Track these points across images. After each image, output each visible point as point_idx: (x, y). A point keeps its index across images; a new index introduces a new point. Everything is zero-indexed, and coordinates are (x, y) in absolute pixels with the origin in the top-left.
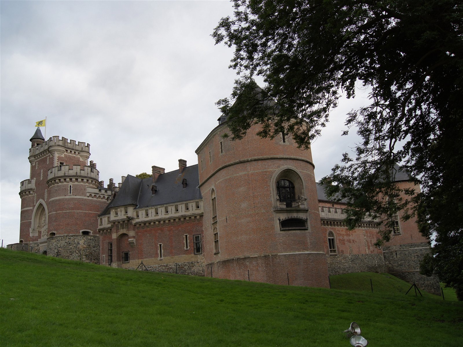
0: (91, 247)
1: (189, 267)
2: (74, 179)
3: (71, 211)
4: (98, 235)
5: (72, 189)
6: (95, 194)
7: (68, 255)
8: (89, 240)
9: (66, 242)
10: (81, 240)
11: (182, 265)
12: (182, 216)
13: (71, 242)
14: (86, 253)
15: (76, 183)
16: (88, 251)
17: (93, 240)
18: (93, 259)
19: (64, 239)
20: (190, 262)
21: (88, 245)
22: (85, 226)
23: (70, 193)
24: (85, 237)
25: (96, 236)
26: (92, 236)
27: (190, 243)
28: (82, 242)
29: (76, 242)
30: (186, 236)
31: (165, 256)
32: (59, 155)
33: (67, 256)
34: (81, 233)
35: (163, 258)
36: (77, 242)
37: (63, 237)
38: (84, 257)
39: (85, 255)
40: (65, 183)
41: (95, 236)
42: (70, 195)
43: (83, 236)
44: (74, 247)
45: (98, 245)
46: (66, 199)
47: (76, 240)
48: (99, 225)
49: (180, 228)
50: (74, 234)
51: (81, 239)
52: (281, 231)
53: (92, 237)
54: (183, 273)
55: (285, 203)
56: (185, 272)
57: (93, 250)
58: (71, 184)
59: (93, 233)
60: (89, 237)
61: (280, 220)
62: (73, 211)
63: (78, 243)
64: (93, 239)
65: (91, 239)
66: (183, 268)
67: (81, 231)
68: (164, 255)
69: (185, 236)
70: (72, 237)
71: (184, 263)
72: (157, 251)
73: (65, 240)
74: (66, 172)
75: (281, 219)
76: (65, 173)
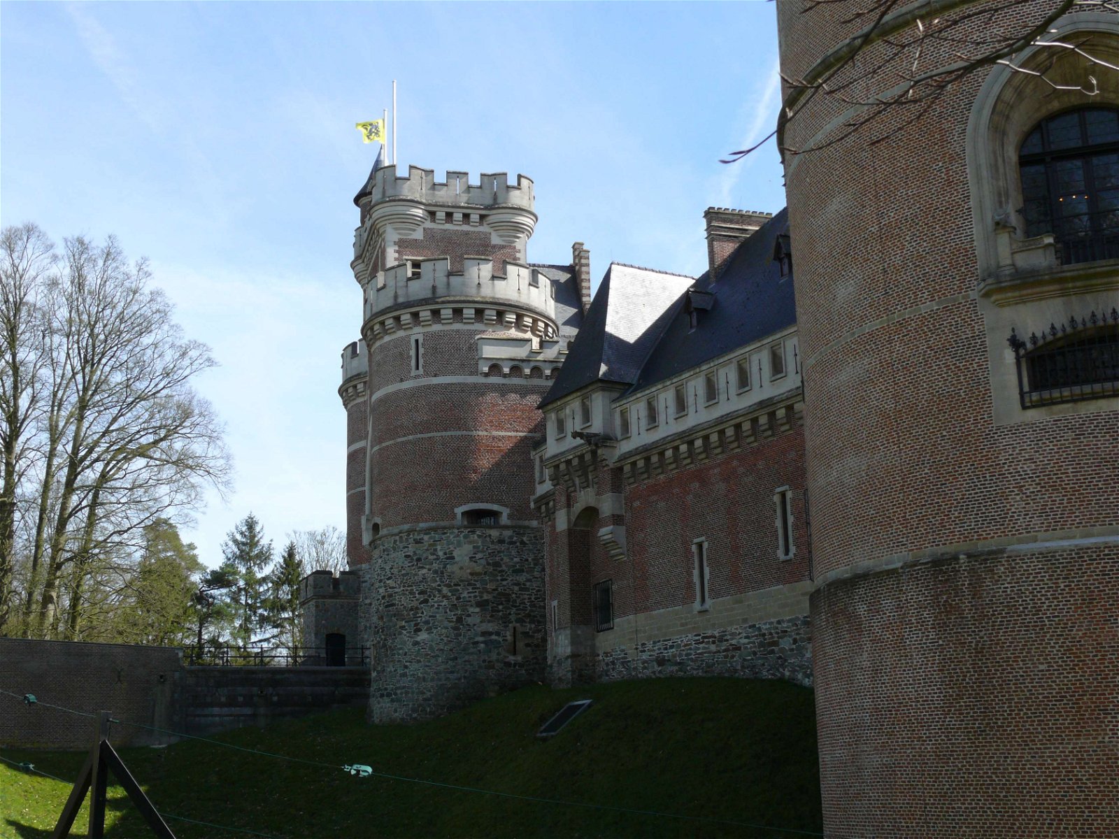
0: (503, 571)
1: (795, 641)
2: (425, 314)
3: (422, 436)
4: (534, 523)
5: (421, 351)
6: (516, 363)
7: (415, 604)
8: (493, 542)
9: (409, 556)
10: (459, 545)
11: (771, 634)
12: (762, 404)
13: (425, 555)
14: (481, 597)
15: (436, 328)
16: (490, 586)
17: (515, 543)
18: (513, 618)
19: (401, 545)
20: (797, 618)
21: (488, 564)
22: (476, 489)
23: (417, 368)
24: (478, 533)
25: (528, 527)
26: (506, 527)
27: (796, 527)
28: (462, 553)
29: (441, 553)
30: (783, 495)
31: (716, 594)
32: (400, 234)
33: (412, 610)
34: (459, 516)
35: (709, 602)
36: (445, 554)
37: (397, 538)
38: (471, 610)
39: (479, 604)
40: (401, 333)
41: (520, 527)
42: (417, 377)
43: (466, 527)
44: (436, 572)
45: (535, 564)
46: (404, 392)
47: (439, 548)
48: (537, 482)
49: (761, 465)
50: (433, 524)
51: (459, 542)
52: (1024, 408)
53: (507, 533)
54: (778, 670)
55: (1050, 240)
56: (782, 665)
57: (516, 584)
58: (417, 333)
59: (510, 517)
60: (495, 533)
61: (1015, 343)
62: (429, 435)
63: (447, 558)
64: (511, 537)
65: (501, 541)
66: (776, 649)
67: (459, 511)
68: (711, 590)
69: (777, 499)
70: (426, 534)
71: (779, 622)
72: (690, 574)
73: (404, 547)
74: (400, 292)
75: (1025, 337)
76: (396, 297)
